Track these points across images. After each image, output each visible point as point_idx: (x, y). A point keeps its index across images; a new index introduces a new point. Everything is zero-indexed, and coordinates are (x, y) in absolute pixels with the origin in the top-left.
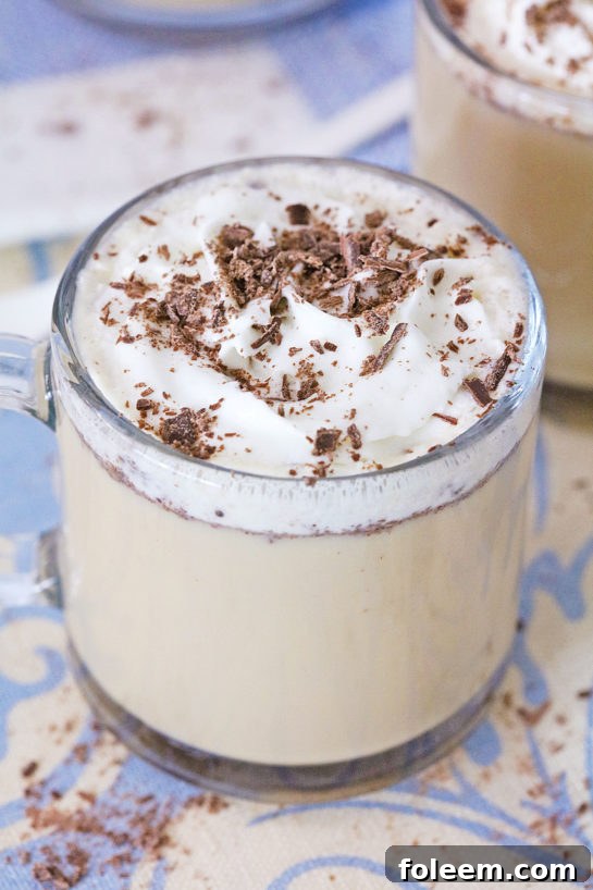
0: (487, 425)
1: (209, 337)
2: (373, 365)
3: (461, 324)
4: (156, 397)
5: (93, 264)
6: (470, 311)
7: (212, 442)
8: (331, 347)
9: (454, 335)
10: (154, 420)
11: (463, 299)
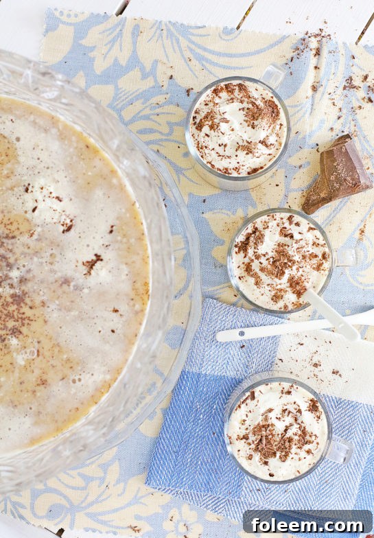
0: (253, 386)
1: (300, 432)
2: (270, 410)
3: (247, 416)
4: (316, 418)
5: (316, 462)
6: (245, 418)
7: (310, 402)
8: (277, 418)
9: (249, 414)
10: (318, 414)
11: (244, 421)
